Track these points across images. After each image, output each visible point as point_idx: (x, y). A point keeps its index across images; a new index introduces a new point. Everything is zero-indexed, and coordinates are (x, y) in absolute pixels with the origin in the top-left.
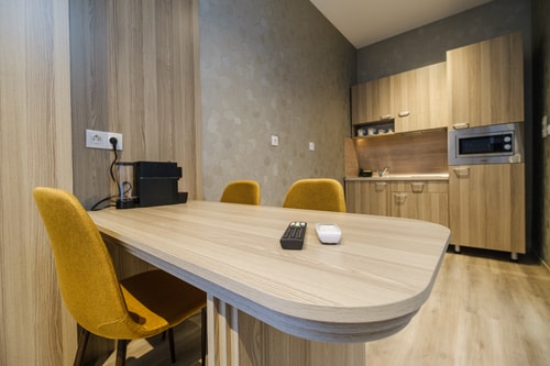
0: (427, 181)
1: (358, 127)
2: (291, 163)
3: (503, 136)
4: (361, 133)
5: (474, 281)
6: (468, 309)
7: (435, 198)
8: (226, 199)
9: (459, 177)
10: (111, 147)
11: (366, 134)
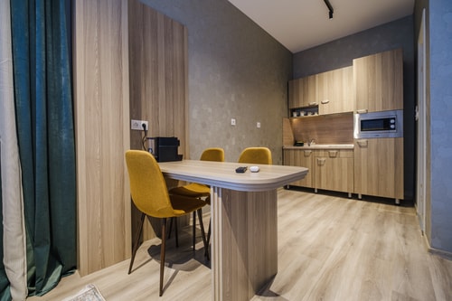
0: (339, 150)
1: (293, 110)
2: (244, 137)
3: (389, 119)
4: (295, 115)
5: (363, 215)
6: (353, 229)
7: (345, 162)
8: (203, 158)
9: (360, 147)
10: (143, 129)
11: (299, 115)
